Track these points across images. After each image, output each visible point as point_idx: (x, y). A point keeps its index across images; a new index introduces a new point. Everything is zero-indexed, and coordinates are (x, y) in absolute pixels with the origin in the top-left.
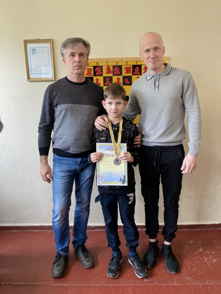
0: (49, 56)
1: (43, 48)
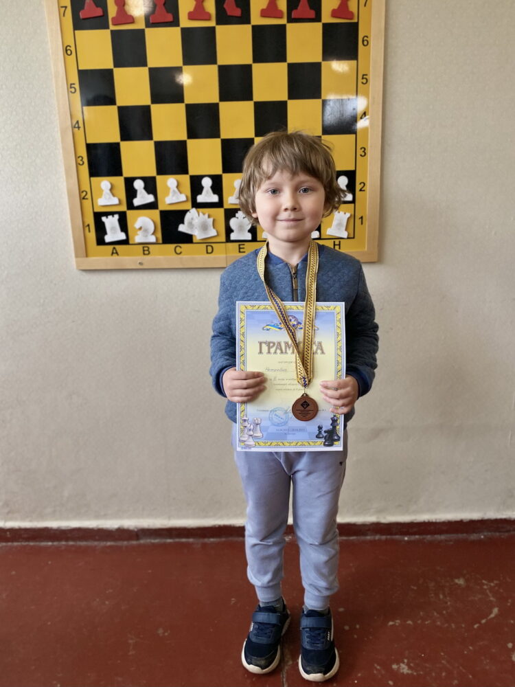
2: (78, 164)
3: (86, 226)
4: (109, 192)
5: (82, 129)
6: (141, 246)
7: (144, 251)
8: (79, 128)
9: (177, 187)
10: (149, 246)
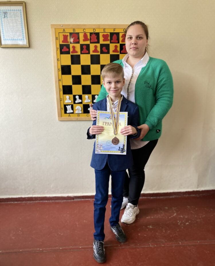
0: (22, 21)
1: (15, 12)
2: (60, 91)
3: (61, 108)
4: (68, 99)
5: (61, 81)
6: (77, 114)
7: (78, 115)
8: (60, 81)
9: (88, 98)
10: (80, 114)
